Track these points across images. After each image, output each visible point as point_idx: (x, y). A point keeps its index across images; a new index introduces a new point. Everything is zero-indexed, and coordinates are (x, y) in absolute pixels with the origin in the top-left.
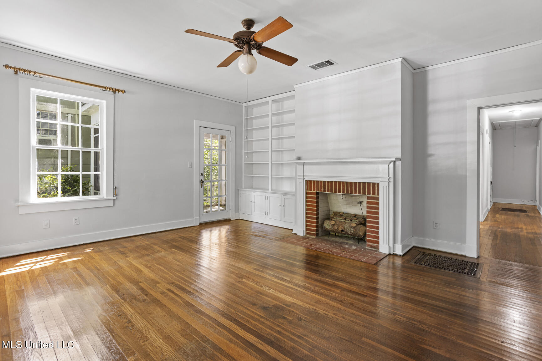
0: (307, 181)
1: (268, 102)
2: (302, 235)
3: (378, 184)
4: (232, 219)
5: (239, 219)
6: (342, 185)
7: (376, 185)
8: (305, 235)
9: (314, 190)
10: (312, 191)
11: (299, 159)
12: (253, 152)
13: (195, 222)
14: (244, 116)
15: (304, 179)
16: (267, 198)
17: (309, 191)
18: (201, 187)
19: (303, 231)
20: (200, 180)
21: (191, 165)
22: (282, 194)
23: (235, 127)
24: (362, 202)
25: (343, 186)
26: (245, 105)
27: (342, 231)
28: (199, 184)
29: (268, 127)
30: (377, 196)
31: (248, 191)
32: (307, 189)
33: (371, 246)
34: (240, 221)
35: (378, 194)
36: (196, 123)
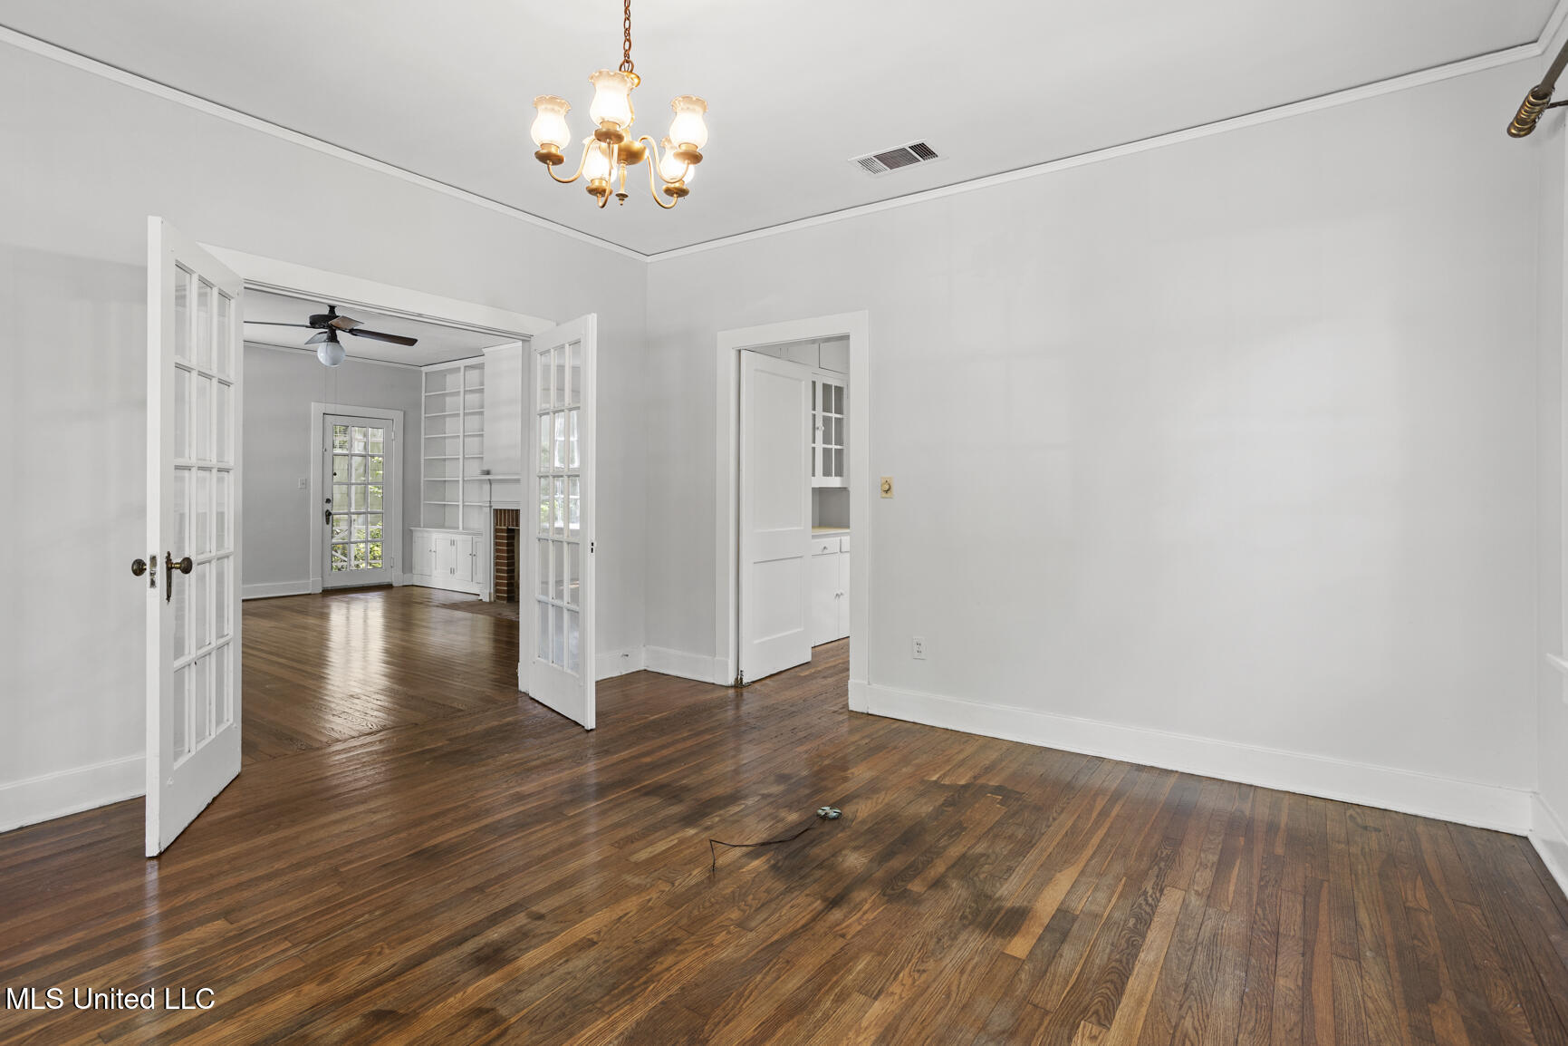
0: (496, 510)
1: (459, 368)
2: (488, 600)
4: (394, 584)
5: (413, 585)
8: (492, 599)
9: (505, 525)
10: (503, 527)
11: (488, 473)
12: (445, 460)
13: (313, 585)
14: (423, 392)
15: (491, 507)
16: (453, 543)
17: (499, 527)
18: (328, 523)
19: (490, 594)
20: (325, 510)
21: (306, 484)
22: (474, 534)
23: (402, 413)
26: (424, 369)
28: (321, 518)
29: (458, 415)
31: (427, 531)
32: (497, 525)
34: (415, 588)
36: (316, 409)
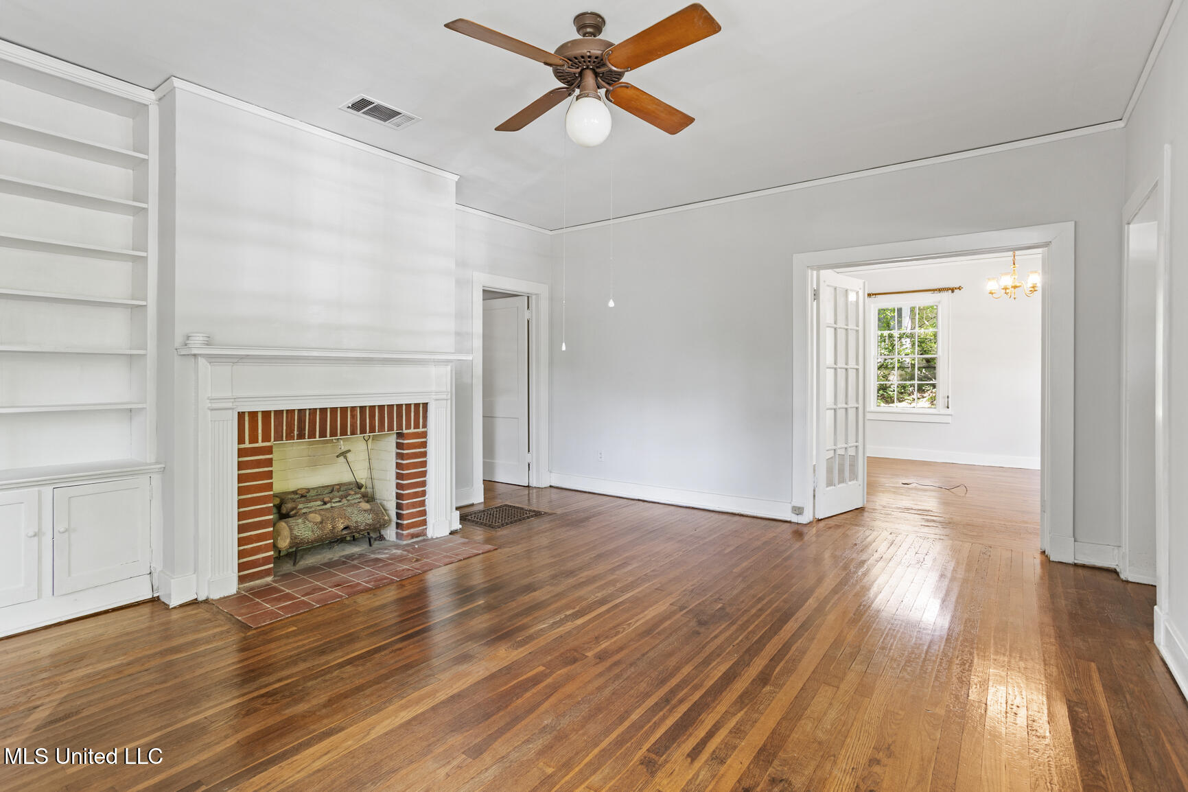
0: (242, 414)
3: (426, 405)
6: (351, 415)
7: (421, 409)
15: (234, 409)
17: (248, 445)
24: (349, 451)
25: (353, 417)
27: (346, 528)
30: (424, 430)
32: (241, 440)
33: (413, 536)
35: (425, 426)
